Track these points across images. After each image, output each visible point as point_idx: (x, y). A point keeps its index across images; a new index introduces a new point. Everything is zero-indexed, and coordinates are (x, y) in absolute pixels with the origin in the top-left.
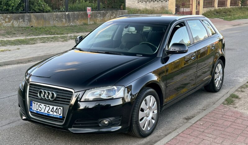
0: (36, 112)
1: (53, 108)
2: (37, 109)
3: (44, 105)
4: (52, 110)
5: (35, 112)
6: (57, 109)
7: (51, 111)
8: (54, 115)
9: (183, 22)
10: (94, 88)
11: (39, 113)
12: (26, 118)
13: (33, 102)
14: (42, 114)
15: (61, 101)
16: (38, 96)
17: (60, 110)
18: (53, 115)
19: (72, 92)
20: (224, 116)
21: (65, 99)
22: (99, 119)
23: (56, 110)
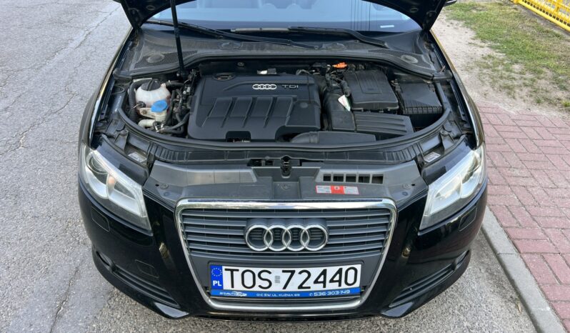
0: (245, 295)
1: (324, 273)
3: (284, 271)
4: (321, 279)
5: (238, 294)
6: (340, 272)
7: (316, 282)
8: (327, 291)
11: (258, 295)
13: (224, 268)
23: (338, 275)
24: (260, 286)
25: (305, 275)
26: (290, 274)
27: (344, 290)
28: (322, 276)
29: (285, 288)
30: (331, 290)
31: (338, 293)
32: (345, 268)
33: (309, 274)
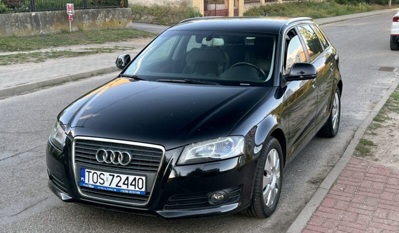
0: (93, 187)
1: (127, 179)
2: (95, 181)
3: (110, 175)
4: (126, 183)
5: (90, 186)
6: (135, 179)
7: (124, 184)
9: (294, 29)
10: (195, 143)
12: (71, 198)
13: (86, 170)
14: (105, 189)
15: (141, 166)
16: (96, 160)
17: (140, 181)
18: (127, 190)
19: (161, 151)
20: (367, 175)
21: (149, 162)
22: (208, 193)
23: (134, 182)
24: (100, 183)
25: (119, 178)
26: (112, 177)
27: (137, 191)
28: (127, 181)
29: (110, 185)
30: (131, 190)
31: (134, 193)
32: (137, 177)
33: (121, 179)
